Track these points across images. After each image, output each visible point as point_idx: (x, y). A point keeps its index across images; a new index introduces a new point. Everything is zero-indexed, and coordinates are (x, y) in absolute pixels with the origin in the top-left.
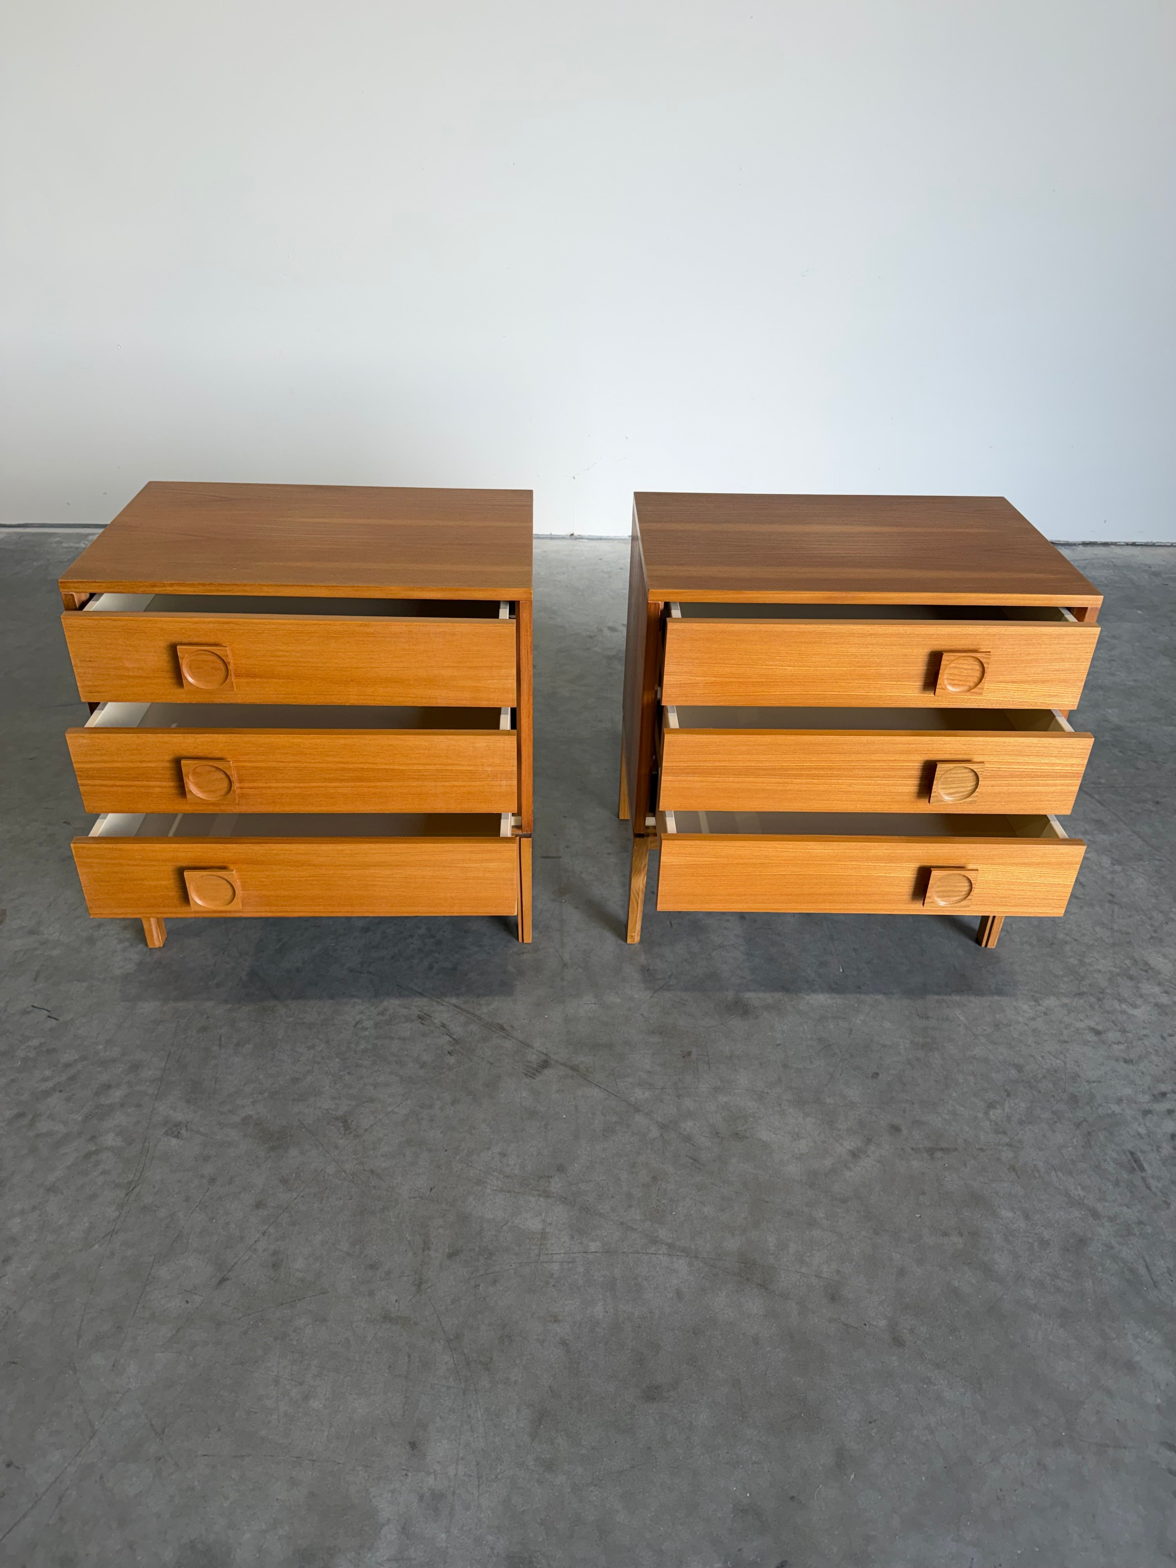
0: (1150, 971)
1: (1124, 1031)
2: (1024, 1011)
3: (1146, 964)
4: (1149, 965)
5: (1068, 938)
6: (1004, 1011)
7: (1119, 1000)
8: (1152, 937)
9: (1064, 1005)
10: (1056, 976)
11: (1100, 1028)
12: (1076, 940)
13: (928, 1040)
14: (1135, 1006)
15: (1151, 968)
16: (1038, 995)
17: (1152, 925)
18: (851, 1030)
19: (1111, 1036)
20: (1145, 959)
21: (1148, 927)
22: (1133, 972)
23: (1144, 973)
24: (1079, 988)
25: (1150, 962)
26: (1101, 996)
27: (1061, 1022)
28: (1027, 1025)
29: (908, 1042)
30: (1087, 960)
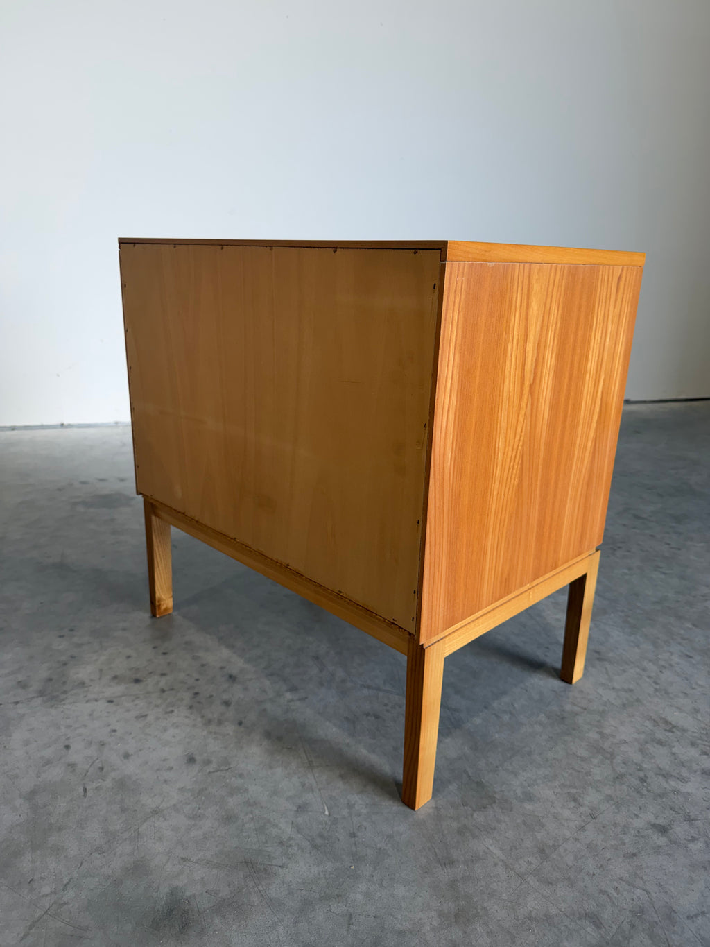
0: (674, 730)
1: (690, 820)
2: (567, 820)
3: (667, 722)
4: (671, 724)
5: (577, 709)
6: (543, 826)
7: (663, 776)
8: (656, 690)
9: (609, 798)
10: (583, 759)
11: (661, 821)
12: (585, 709)
13: (462, 903)
14: (683, 780)
15: (674, 727)
16: (574, 791)
17: (649, 677)
18: (350, 916)
19: (680, 830)
20: (663, 716)
21: (647, 679)
22: (660, 734)
23: (671, 734)
24: (614, 770)
25: (669, 719)
26: (642, 774)
27: (615, 825)
28: (577, 840)
29: (433, 914)
30: (607, 731)
